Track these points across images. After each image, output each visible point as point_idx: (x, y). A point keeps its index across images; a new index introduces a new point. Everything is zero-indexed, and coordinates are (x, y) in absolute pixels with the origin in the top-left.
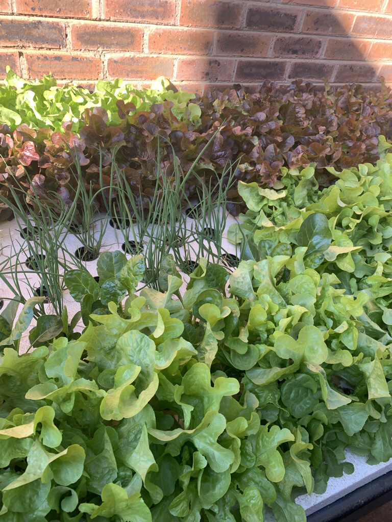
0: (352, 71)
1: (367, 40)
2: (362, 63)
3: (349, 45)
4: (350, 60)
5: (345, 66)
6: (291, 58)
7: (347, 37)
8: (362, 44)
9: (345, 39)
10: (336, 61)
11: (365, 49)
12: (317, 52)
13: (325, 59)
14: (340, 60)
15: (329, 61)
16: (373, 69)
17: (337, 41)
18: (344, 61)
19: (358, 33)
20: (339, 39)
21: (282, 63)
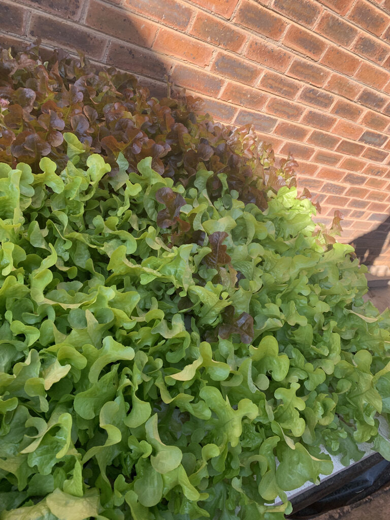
0: (133, 58)
1: (151, 22)
2: (146, 51)
3: (125, 20)
4: (127, 41)
5: (122, 47)
6: (30, 6)
7: (120, 7)
8: (144, 26)
9: (117, 9)
10: (107, 36)
11: (149, 34)
12: (74, 13)
13: (87, 27)
14: (112, 36)
15: (94, 31)
16: (163, 64)
17: (105, 8)
18: (118, 40)
19: (135, 7)
20: (108, 6)
21: (16, 9)
